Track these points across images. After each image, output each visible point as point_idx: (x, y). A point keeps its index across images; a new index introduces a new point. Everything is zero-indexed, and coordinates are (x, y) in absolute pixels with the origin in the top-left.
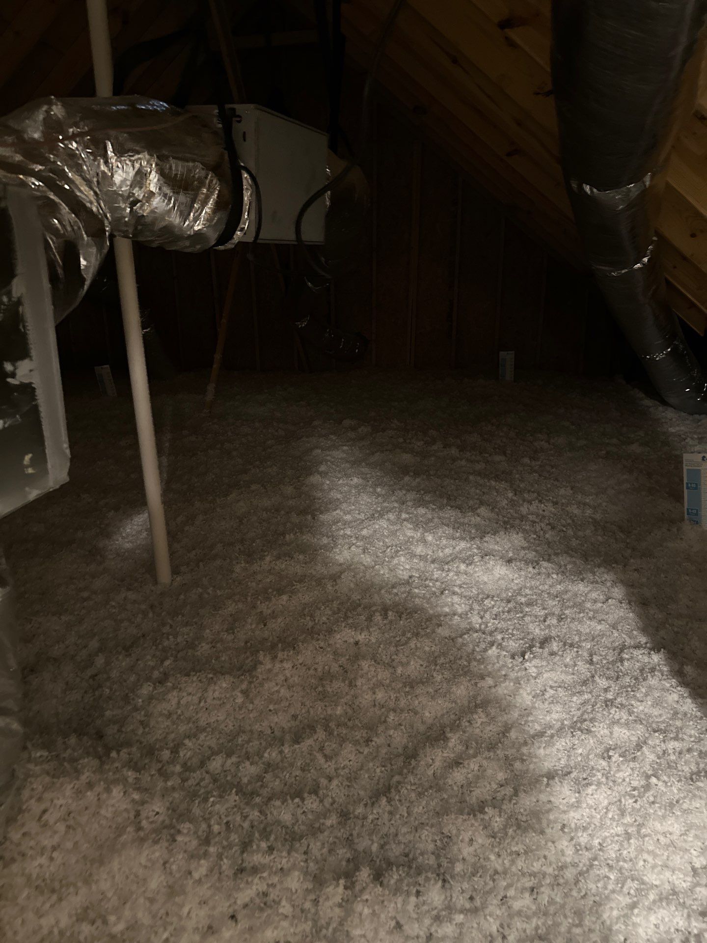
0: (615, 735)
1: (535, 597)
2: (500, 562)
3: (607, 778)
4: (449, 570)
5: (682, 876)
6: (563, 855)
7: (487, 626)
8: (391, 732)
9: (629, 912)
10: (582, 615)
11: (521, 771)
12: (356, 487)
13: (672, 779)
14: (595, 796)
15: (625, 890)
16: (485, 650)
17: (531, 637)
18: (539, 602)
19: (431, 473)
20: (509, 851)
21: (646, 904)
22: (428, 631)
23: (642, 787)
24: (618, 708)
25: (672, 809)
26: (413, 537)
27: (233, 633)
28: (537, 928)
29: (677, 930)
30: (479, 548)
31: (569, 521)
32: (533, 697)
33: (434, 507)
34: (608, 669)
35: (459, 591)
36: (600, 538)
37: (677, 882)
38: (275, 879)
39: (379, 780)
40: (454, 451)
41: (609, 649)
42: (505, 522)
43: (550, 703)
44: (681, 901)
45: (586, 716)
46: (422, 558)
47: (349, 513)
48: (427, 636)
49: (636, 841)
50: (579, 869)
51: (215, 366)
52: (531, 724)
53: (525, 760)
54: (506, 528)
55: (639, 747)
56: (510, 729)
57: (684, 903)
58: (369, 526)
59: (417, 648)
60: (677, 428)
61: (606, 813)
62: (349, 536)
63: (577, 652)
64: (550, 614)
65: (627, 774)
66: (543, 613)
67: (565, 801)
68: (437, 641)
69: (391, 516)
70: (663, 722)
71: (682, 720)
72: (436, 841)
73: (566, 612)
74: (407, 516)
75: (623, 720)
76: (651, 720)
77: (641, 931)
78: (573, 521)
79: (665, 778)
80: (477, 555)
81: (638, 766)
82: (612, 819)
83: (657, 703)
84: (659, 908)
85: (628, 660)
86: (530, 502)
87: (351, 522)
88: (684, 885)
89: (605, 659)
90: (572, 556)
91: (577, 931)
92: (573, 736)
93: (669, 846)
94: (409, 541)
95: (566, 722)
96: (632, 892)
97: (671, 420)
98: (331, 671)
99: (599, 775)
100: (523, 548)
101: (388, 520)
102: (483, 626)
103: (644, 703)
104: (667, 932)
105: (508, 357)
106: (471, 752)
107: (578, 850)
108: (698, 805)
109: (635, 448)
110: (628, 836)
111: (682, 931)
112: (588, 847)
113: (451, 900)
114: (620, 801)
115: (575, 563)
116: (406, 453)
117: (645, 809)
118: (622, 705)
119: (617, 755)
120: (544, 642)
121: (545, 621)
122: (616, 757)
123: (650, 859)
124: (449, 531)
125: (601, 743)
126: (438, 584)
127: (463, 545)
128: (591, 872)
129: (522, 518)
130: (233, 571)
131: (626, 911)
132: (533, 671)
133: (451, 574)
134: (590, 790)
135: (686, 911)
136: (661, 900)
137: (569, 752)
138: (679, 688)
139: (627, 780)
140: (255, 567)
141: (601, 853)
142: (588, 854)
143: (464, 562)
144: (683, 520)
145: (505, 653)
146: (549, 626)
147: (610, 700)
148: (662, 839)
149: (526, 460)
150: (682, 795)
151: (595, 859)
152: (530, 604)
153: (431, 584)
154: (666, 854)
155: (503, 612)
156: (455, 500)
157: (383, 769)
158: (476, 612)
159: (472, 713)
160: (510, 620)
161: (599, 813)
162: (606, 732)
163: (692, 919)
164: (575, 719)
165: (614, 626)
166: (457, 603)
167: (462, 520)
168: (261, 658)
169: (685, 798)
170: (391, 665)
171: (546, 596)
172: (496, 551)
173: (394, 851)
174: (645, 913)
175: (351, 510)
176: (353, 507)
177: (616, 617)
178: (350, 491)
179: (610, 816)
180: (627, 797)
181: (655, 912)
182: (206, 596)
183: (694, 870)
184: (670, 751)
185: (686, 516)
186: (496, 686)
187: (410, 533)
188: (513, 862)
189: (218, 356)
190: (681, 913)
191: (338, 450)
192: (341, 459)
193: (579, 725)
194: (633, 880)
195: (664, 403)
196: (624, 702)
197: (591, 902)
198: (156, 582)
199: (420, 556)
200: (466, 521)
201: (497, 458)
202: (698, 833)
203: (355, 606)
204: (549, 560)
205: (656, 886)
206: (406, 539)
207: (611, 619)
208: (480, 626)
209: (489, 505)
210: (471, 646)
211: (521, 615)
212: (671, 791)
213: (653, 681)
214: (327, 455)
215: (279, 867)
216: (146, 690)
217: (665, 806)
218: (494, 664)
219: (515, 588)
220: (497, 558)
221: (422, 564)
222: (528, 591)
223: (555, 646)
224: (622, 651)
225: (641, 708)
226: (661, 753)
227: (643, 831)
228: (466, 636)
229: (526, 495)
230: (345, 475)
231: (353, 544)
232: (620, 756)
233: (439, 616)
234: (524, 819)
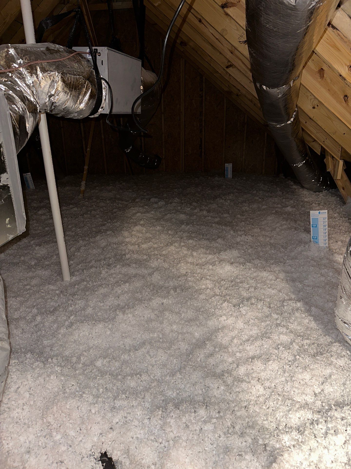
0: (281, 339)
1: (244, 279)
2: (228, 264)
3: (278, 357)
4: (204, 269)
5: (310, 397)
6: (259, 391)
7: (222, 293)
8: (180, 343)
9: (288, 413)
10: (265, 286)
11: (240, 357)
12: (159, 231)
13: (306, 356)
14: (272, 365)
15: (286, 404)
16: (222, 304)
17: (242, 297)
18: (246, 281)
19: (195, 223)
20: (235, 391)
21: (295, 409)
22: (196, 296)
23: (293, 360)
24: (282, 327)
25: (306, 368)
26: (187, 254)
27: (103, 302)
28: (248, 422)
29: (308, 419)
30: (218, 258)
31: (259, 244)
32: (244, 324)
33: (196, 239)
34: (277, 310)
35: (209, 278)
36: (273, 251)
37: (308, 400)
38: (130, 410)
39: (175, 365)
40: (205, 213)
41: (278, 301)
42: (229, 246)
43: (251, 326)
44: (310, 407)
45: (268, 331)
46: (192, 263)
47: (156, 243)
48: (196, 299)
49: (290, 383)
50: (266, 397)
51: (85, 172)
52: (243, 336)
53: (241, 352)
54: (230, 248)
55: (291, 343)
56: (234, 338)
57: (311, 408)
58: (166, 249)
59: (190, 305)
60: (309, 199)
61: (277, 372)
62: (156, 254)
63: (263, 303)
64: (251, 287)
65: (286, 355)
66: (247, 286)
67: (259, 368)
68: (200, 301)
69: (176, 244)
70: (302, 332)
71: (310, 331)
72: (202, 389)
73: (258, 285)
74: (184, 244)
75: (284, 332)
76: (296, 332)
77: (292, 420)
78: (261, 244)
79: (303, 356)
80: (217, 261)
81: (291, 351)
82: (280, 374)
83: (299, 324)
84: (300, 410)
85: (286, 306)
86: (241, 236)
87: (157, 248)
88: (311, 400)
89: (276, 305)
90: (260, 260)
91: (265, 422)
92: (262, 340)
93: (304, 385)
94: (185, 256)
95: (259, 334)
96: (289, 405)
97: (306, 195)
98: (151, 317)
99: (274, 356)
100: (239, 257)
101: (175, 246)
102: (221, 293)
103: (294, 324)
104: (304, 420)
105: (229, 166)
106: (217, 349)
107: (265, 389)
108: (317, 367)
109: (289, 209)
110: (287, 381)
111: (310, 419)
112: (270, 387)
113: (210, 413)
114: (283, 367)
115: (262, 263)
116: (182, 214)
117: (294, 370)
118: (284, 325)
119: (282, 347)
120: (248, 299)
121: (248, 290)
122: (281, 348)
123: (296, 390)
124: (203, 250)
125: (275, 342)
126: (200, 275)
127: (210, 257)
128: (271, 398)
129: (237, 243)
130: (101, 273)
131: (286, 413)
132: (244, 312)
133: (205, 270)
134: (270, 363)
135: (312, 411)
136: (301, 407)
137: (260, 347)
138: (309, 317)
139: (286, 358)
140: (112, 271)
141: (275, 389)
142: (270, 390)
143: (211, 265)
144: (310, 241)
145: (231, 304)
146: (250, 292)
147: (278, 324)
148: (301, 382)
149: (239, 216)
150: (310, 363)
151: (273, 392)
152: (241, 282)
153: (196, 275)
154: (303, 388)
155: (230, 287)
156: (206, 236)
157: (177, 359)
158: (217, 287)
159: (217, 332)
160: (233, 290)
161: (274, 373)
162: (277, 337)
163: (314, 414)
164: (263, 333)
165: (280, 291)
166: (208, 284)
167: (210, 245)
168: (118, 313)
169: (311, 364)
170: (178, 313)
171: (249, 278)
172: (226, 259)
173: (184, 395)
174: (295, 413)
175: (157, 242)
176: (158, 241)
177: (281, 287)
178: (156, 233)
179: (279, 374)
180: (286, 365)
181: (299, 412)
182: (89, 285)
183: (315, 394)
184: (305, 345)
185: (312, 240)
186: (227, 319)
187: (185, 252)
188: (237, 396)
189: (86, 167)
190: (309, 412)
191: (149, 213)
192: (151, 217)
193: (265, 335)
194: (289, 400)
195: (303, 187)
196: (285, 324)
197: (271, 410)
198: (63, 280)
199: (191, 263)
200: (212, 245)
201: (225, 215)
202: (317, 378)
203: (161, 287)
204: (250, 262)
205: (299, 402)
206: (184, 255)
207: (278, 287)
208: (219, 293)
209: (222, 238)
210: (215, 302)
211: (238, 287)
212: (306, 361)
213: (297, 314)
214: (144, 216)
215: (132, 405)
216: (63, 331)
217: (303, 368)
218: (226, 310)
219: (235, 276)
220: (227, 262)
221: (192, 266)
222: (241, 277)
223: (253, 301)
224: (283, 302)
225: (292, 326)
226: (301, 346)
227: (293, 379)
228: (213, 298)
229: (239, 232)
230: (153, 225)
231: (159, 258)
232: (283, 347)
233: (201, 289)
234: (241, 377)
